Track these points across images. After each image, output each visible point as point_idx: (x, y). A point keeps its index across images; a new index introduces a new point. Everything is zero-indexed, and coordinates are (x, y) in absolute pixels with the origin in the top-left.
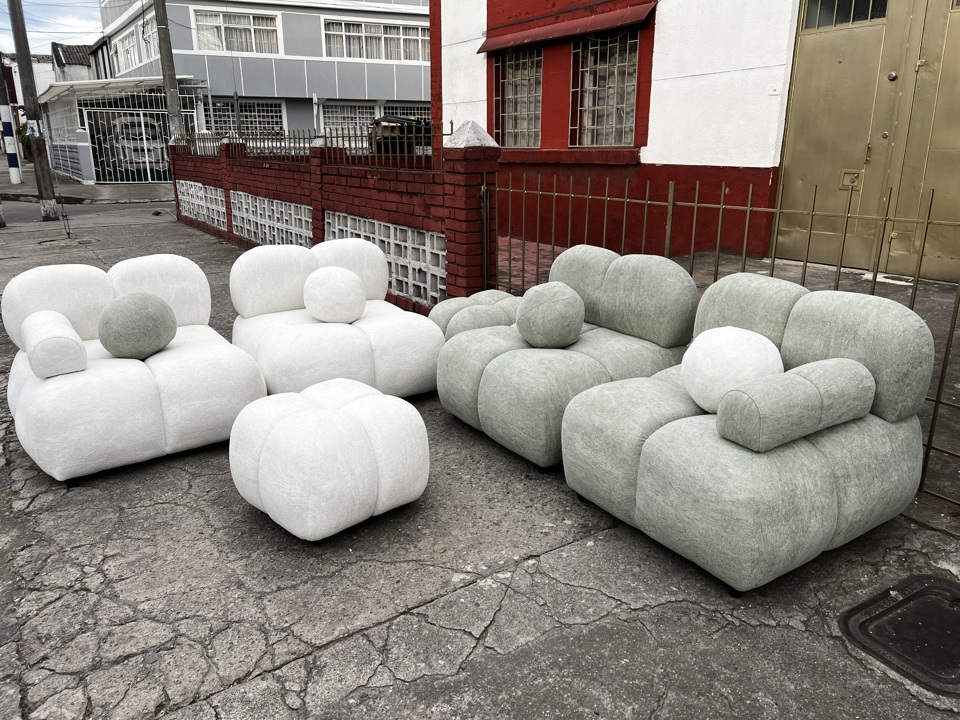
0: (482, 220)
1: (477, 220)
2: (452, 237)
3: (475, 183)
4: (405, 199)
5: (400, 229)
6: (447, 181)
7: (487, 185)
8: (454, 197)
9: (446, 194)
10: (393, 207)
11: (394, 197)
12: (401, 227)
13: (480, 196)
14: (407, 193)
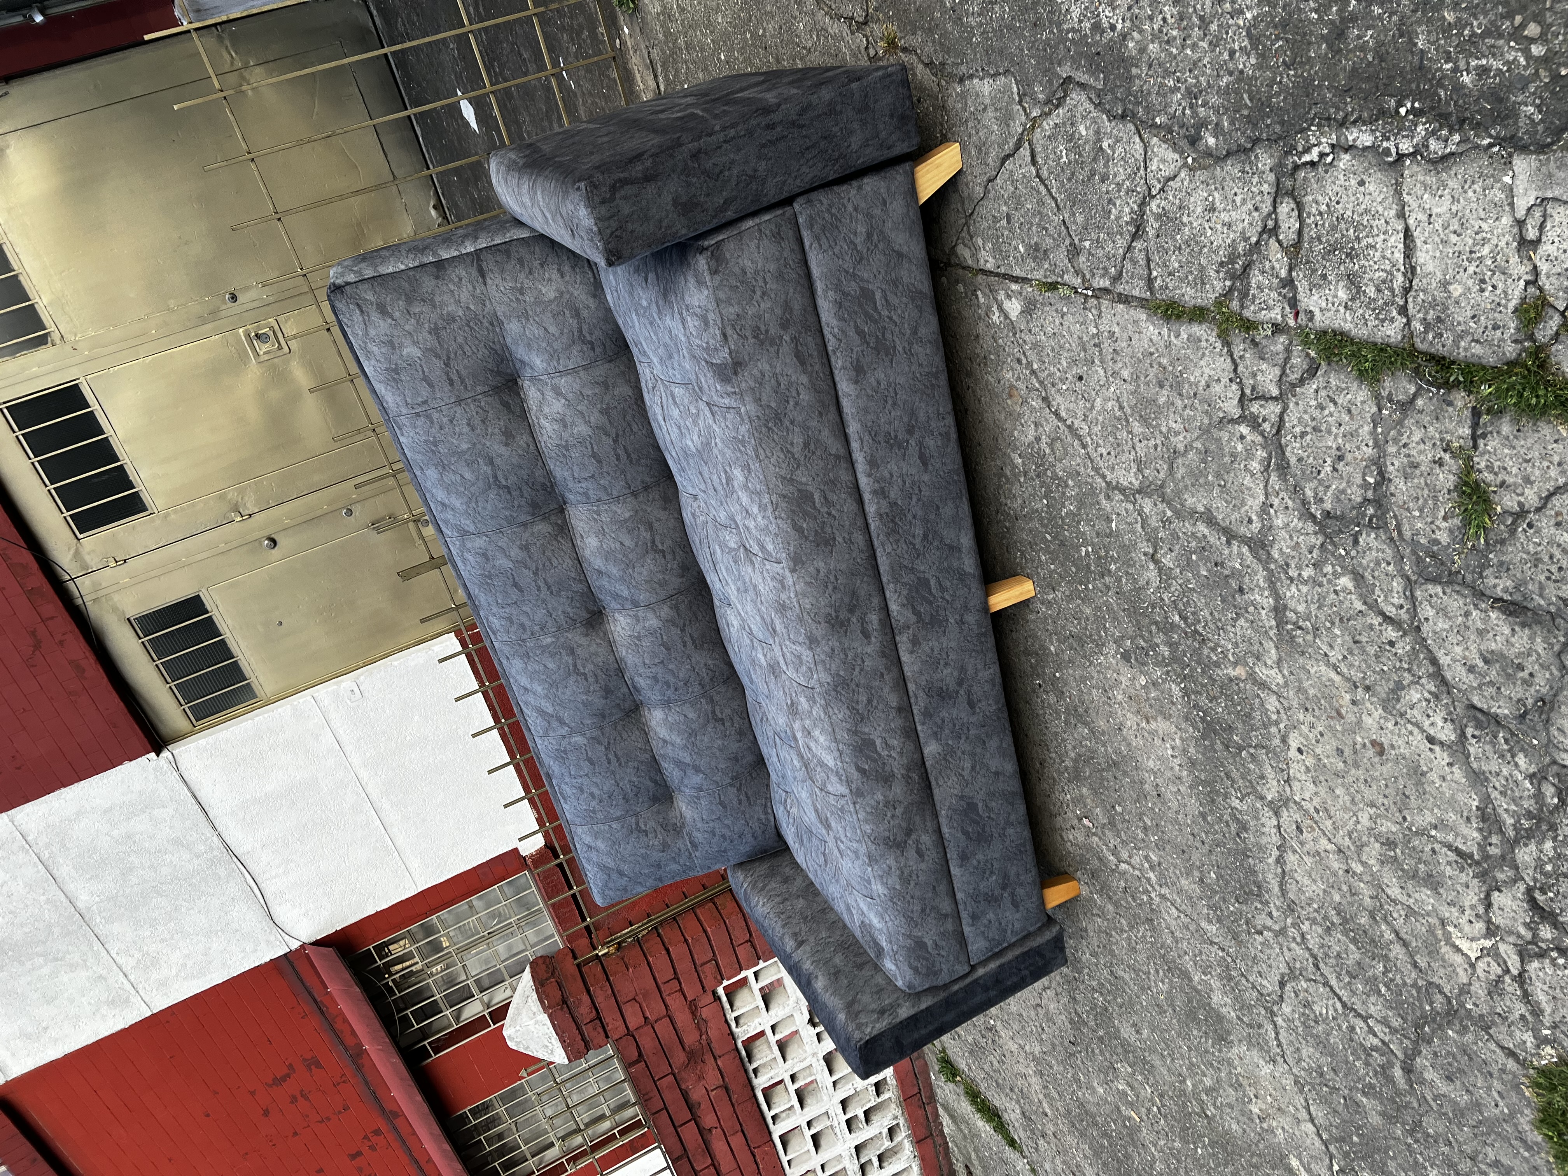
0: (656, 928)
1: (659, 935)
2: (710, 968)
3: (599, 968)
4: (709, 1120)
5: (769, 1108)
6: (622, 1030)
7: (595, 949)
8: (640, 998)
9: (646, 1018)
10: (737, 1141)
11: (719, 1146)
12: (764, 1107)
13: (618, 949)
14: (695, 1119)
